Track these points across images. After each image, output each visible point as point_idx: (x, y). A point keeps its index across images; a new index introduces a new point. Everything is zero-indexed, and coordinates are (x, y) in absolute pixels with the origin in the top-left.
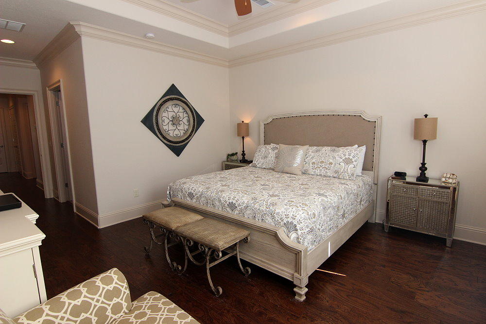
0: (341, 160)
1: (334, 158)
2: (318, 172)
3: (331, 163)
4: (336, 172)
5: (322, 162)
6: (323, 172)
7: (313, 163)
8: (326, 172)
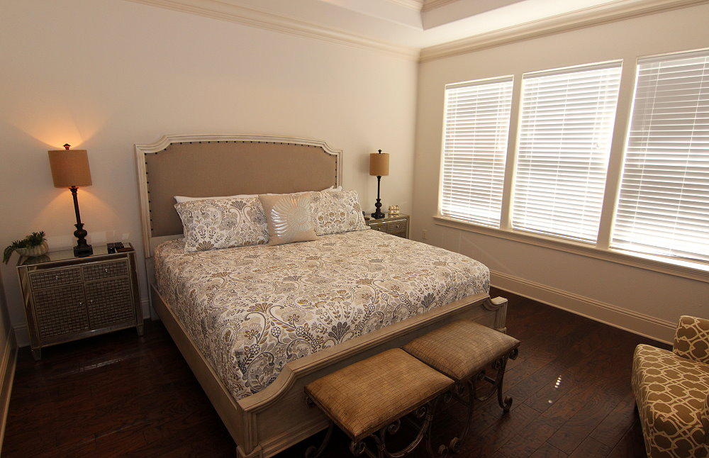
0: (352, 208)
1: (343, 206)
2: (329, 229)
3: (343, 214)
4: (351, 224)
5: (332, 214)
6: (336, 228)
7: (320, 218)
8: (340, 227)
